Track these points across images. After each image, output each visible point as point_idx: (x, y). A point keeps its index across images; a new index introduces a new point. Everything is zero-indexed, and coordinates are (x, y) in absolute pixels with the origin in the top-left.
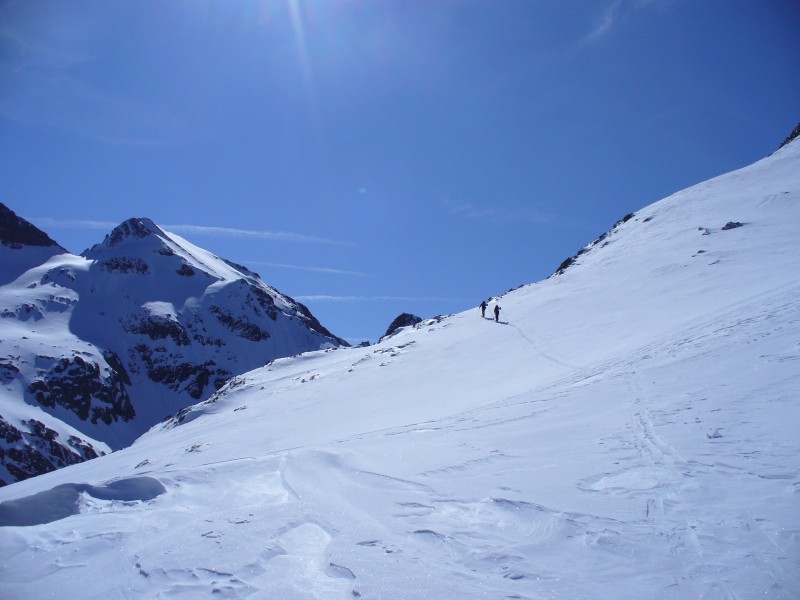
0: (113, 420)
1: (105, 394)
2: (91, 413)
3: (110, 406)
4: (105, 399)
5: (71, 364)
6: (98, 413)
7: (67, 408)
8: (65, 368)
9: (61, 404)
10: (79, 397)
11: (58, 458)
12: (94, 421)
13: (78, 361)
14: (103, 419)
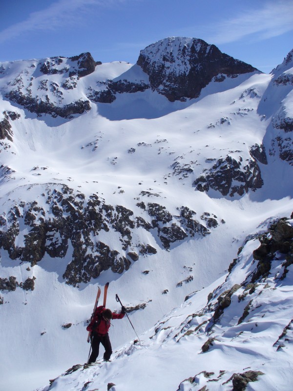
0: (245, 192)
1: (242, 177)
2: (231, 190)
3: (244, 184)
4: (241, 180)
5: (223, 162)
6: (235, 189)
7: (216, 190)
8: (219, 165)
9: (212, 188)
10: (224, 182)
11: (190, 229)
12: (232, 195)
13: (229, 159)
14: (238, 193)
